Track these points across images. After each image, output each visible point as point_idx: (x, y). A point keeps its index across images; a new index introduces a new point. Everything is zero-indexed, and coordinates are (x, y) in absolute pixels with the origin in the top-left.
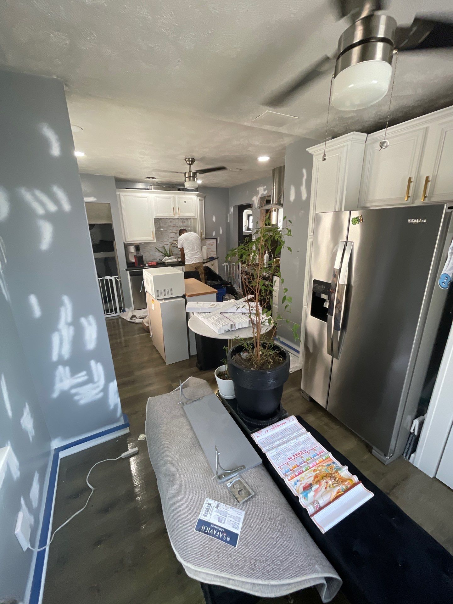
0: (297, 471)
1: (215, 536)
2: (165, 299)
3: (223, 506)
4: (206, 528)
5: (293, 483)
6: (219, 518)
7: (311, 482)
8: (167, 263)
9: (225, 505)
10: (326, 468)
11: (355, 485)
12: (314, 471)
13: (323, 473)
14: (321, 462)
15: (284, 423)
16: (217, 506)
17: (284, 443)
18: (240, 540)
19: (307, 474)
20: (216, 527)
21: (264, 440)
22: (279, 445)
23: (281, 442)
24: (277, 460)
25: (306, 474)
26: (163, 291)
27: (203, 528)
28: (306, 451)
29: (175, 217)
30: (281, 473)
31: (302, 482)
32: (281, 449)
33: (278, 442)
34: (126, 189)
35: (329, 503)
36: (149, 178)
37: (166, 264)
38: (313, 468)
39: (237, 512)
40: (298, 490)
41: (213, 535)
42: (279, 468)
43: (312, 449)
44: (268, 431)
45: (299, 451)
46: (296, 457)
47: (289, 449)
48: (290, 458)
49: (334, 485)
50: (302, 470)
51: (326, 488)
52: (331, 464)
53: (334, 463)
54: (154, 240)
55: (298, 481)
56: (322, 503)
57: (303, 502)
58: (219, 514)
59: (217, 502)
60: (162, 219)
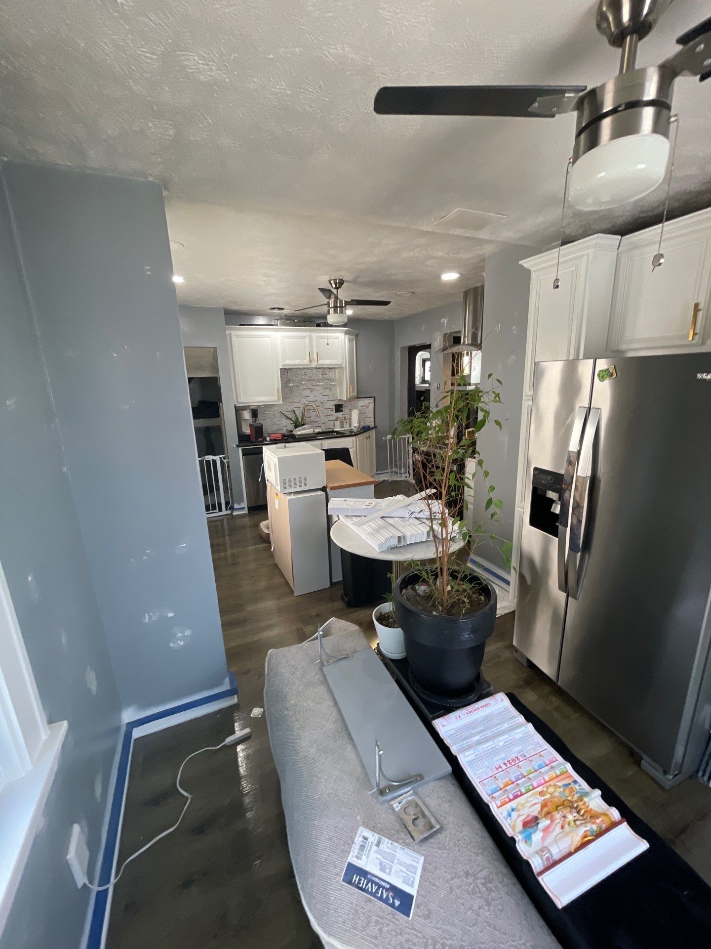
0: (512, 790)
1: (374, 895)
2: (295, 493)
3: (388, 843)
4: (360, 880)
5: (505, 814)
6: (381, 864)
7: (535, 814)
8: (299, 435)
9: (390, 842)
10: (561, 789)
11: (614, 825)
12: (541, 793)
13: (556, 799)
14: (553, 779)
15: (486, 705)
16: (378, 844)
17: (486, 740)
18: (417, 906)
19: (529, 799)
20: (377, 880)
21: (453, 731)
22: (479, 743)
23: (482, 737)
24: (476, 768)
25: (527, 798)
26: (292, 480)
27: (355, 879)
28: (525, 756)
29: (311, 366)
30: (484, 793)
31: (521, 812)
32: (483, 751)
33: (478, 737)
34: (240, 325)
35: (570, 854)
36: (274, 309)
37: (297, 437)
38: (540, 789)
39: (410, 856)
40: (515, 825)
41: (371, 893)
42: (481, 783)
43: (537, 754)
44: (460, 717)
45: (513, 756)
46: (509, 766)
47: (495, 751)
48: (499, 768)
49: (578, 823)
50: (520, 791)
51: (563, 827)
52: (570, 784)
53: (575, 782)
54: (279, 401)
55: (513, 810)
56: (556, 852)
57: (523, 849)
58: (380, 857)
59: (377, 836)
60: (292, 368)
